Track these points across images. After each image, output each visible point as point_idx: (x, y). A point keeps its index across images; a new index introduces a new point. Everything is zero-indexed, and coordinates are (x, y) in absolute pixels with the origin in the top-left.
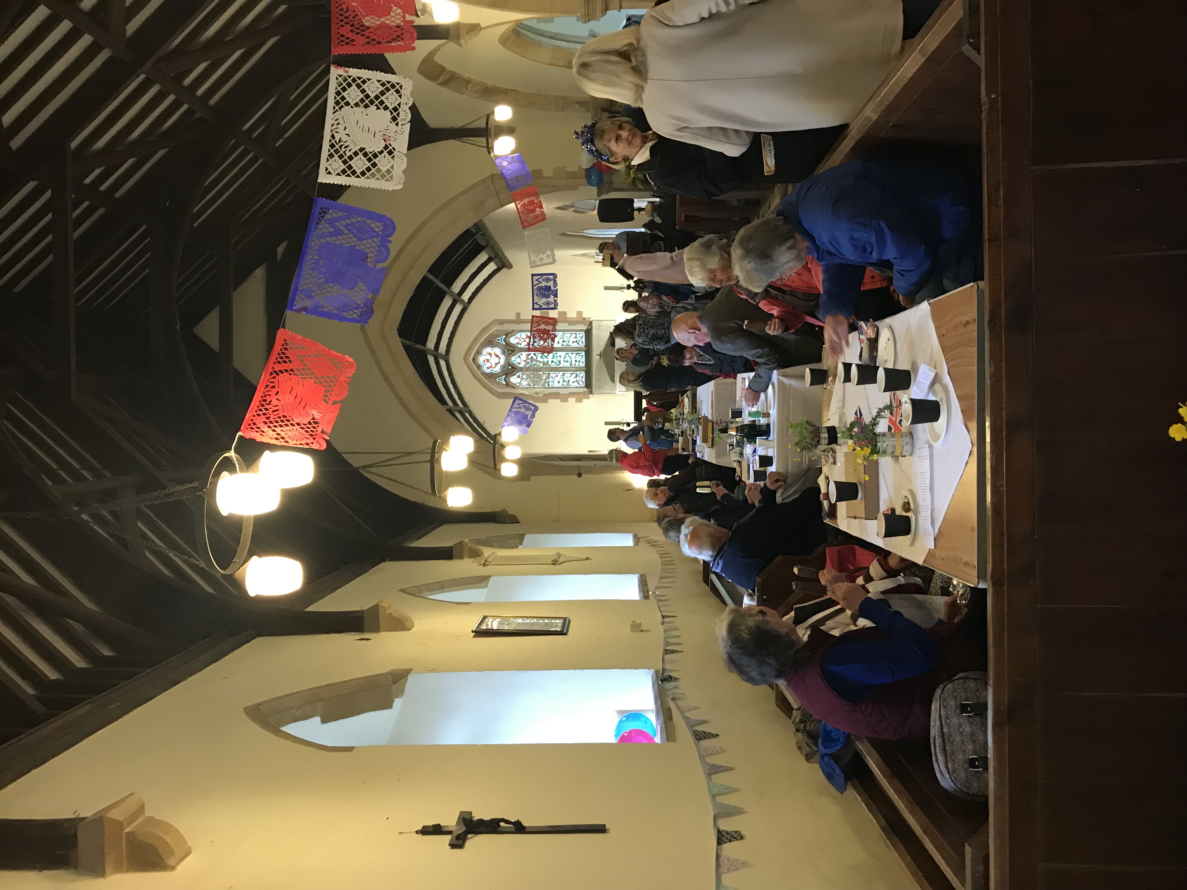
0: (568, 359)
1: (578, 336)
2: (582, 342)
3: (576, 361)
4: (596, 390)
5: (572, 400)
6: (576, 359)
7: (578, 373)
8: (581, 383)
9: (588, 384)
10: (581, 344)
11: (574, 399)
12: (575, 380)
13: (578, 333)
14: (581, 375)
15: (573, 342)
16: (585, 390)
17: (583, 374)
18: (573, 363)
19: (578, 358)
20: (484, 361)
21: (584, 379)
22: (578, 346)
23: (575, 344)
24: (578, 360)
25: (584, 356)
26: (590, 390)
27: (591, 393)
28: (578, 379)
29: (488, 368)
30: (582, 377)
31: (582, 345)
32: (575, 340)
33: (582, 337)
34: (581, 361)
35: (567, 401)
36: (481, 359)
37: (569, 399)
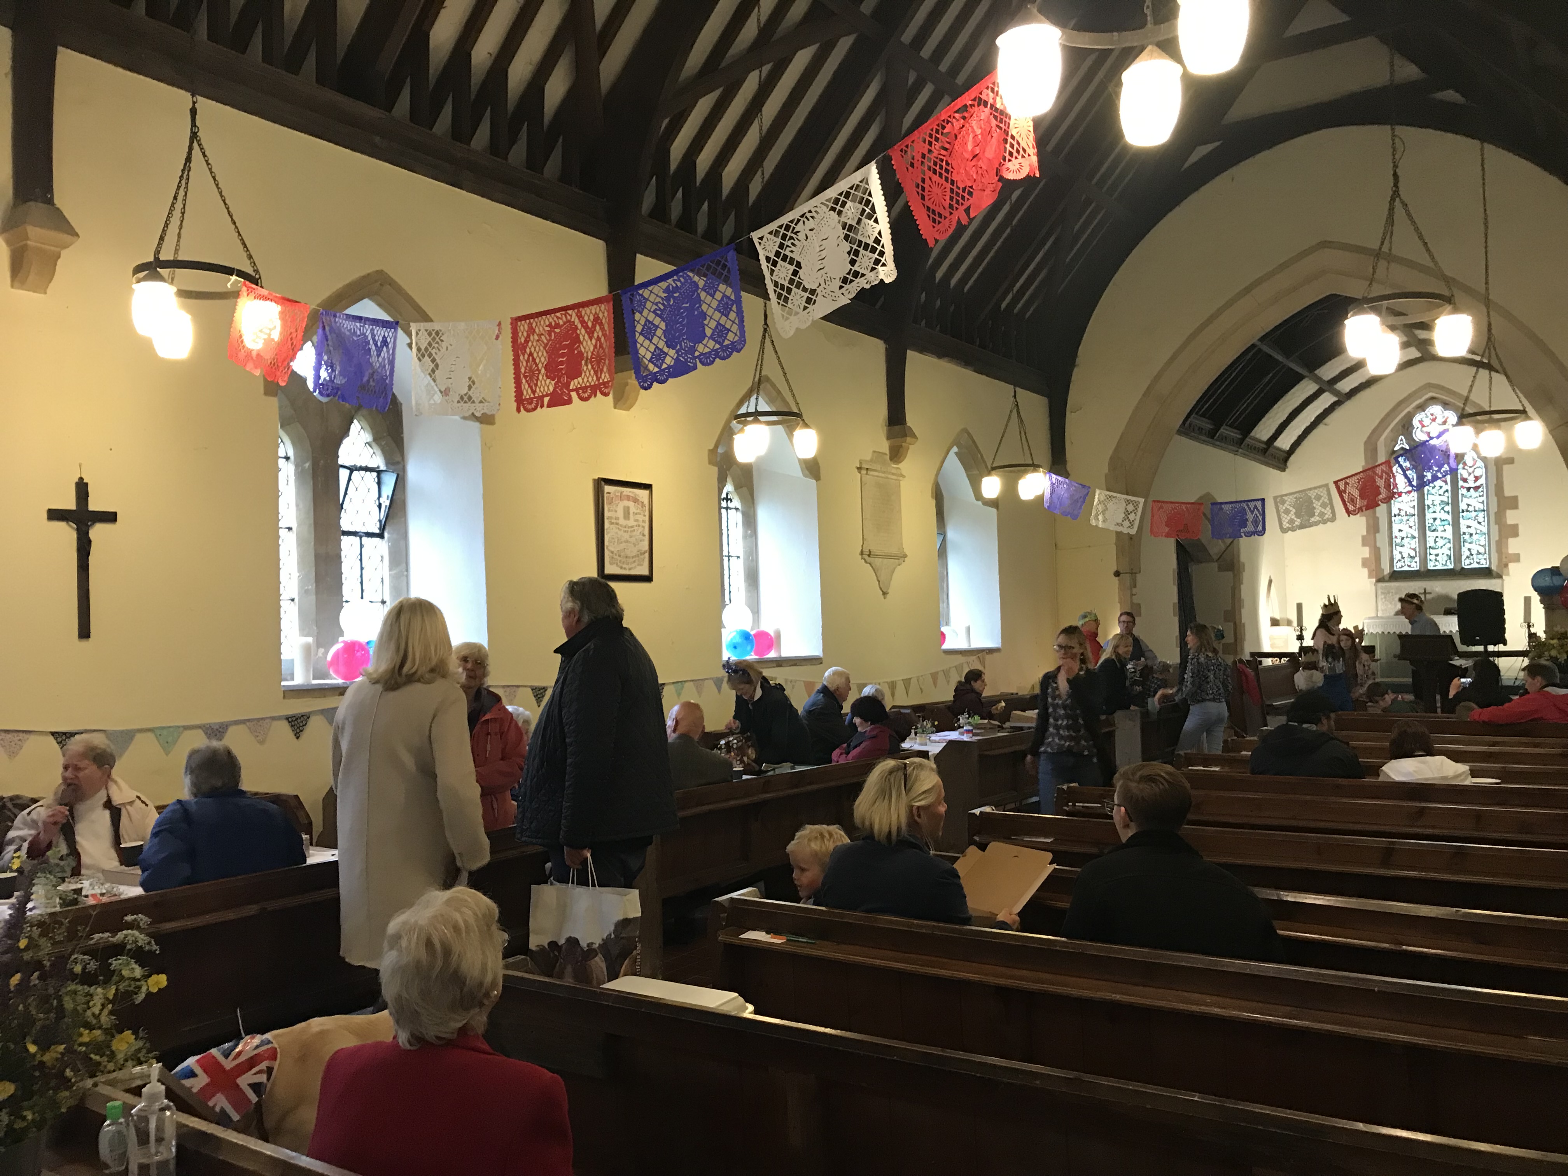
0: (1441, 542)
1: (1480, 556)
2: (1471, 564)
3: (1437, 555)
4: (1382, 588)
5: (1366, 552)
6: (1440, 555)
7: (1417, 559)
8: (1399, 564)
9: (1397, 576)
10: (1468, 562)
11: (1367, 556)
12: (1405, 555)
13: (1487, 556)
14: (1413, 564)
15: (1469, 550)
16: (1387, 571)
17: (1415, 566)
18: (1432, 551)
19: (1442, 559)
20: (1432, 415)
21: (1406, 568)
22: (1463, 558)
23: (1468, 553)
24: (1438, 558)
25: (1446, 567)
26: (1387, 578)
27: (1379, 580)
28: (1407, 560)
29: (1421, 422)
30: (1409, 566)
31: (1466, 564)
32: (1474, 552)
33: (1478, 563)
34: (1437, 563)
35: (1364, 545)
36: (1436, 409)
37: (1367, 549)
